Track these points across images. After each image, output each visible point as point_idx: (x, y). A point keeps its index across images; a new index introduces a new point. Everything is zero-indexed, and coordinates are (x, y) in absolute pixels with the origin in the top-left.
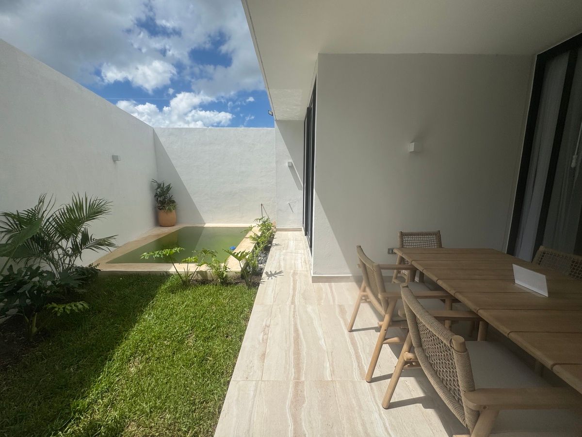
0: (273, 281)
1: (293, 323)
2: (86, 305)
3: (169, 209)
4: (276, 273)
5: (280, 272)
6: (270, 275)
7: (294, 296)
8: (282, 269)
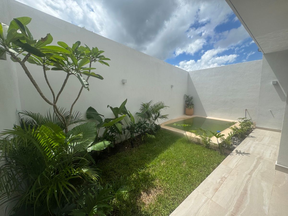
0: (239, 156)
1: (244, 185)
2: (155, 137)
3: (190, 107)
4: (244, 153)
5: (248, 154)
6: (238, 153)
7: (253, 171)
8: (250, 152)
